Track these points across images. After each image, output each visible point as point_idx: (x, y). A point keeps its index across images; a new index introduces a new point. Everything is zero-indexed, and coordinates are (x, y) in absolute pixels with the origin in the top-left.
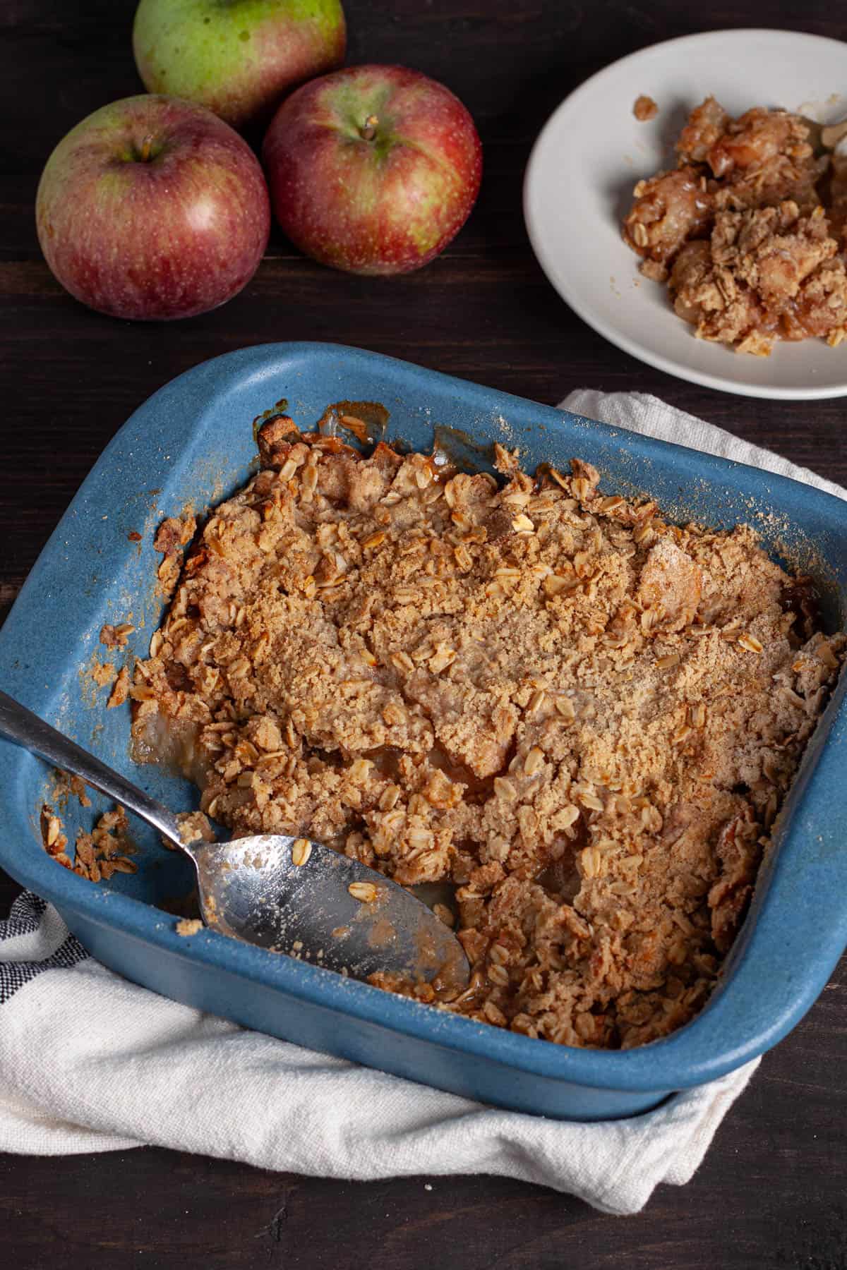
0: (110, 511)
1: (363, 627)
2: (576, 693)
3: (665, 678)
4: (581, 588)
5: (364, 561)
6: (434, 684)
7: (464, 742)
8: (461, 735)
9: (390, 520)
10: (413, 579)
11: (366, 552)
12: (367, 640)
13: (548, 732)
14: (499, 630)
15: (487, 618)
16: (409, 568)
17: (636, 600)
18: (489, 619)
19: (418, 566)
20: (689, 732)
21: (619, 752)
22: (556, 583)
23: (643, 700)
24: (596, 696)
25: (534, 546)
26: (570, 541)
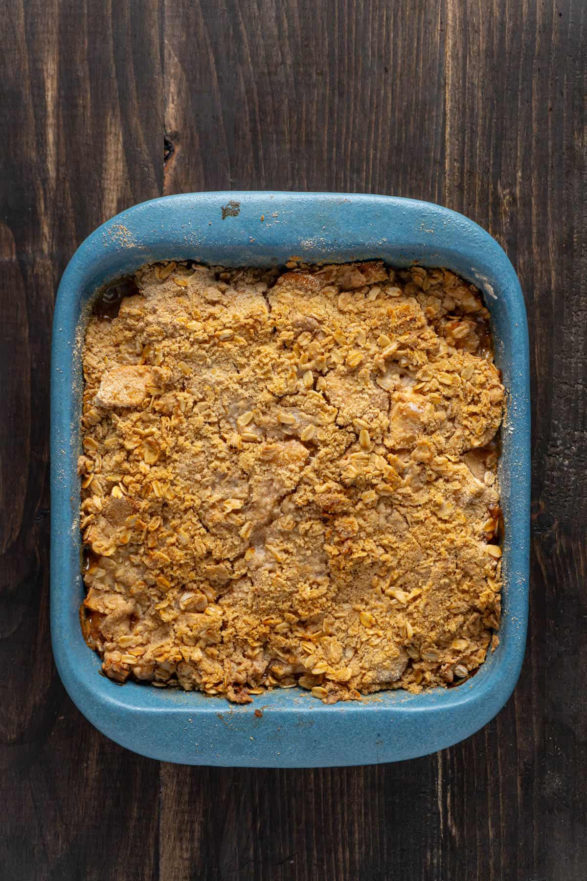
0: (245, 738)
1: (229, 565)
2: (231, 416)
3: (201, 363)
4: (150, 439)
5: (178, 583)
6: (255, 505)
7: (291, 471)
8: (288, 474)
9: (140, 581)
10: (185, 547)
11: (173, 585)
12: (237, 559)
13: (270, 422)
14: (197, 482)
15: (190, 492)
16: (179, 554)
18: (191, 490)
19: (174, 548)
20: (237, 337)
21: (269, 375)
22: (149, 457)
23: (222, 374)
24: (230, 403)
25: (128, 479)
26: (119, 457)
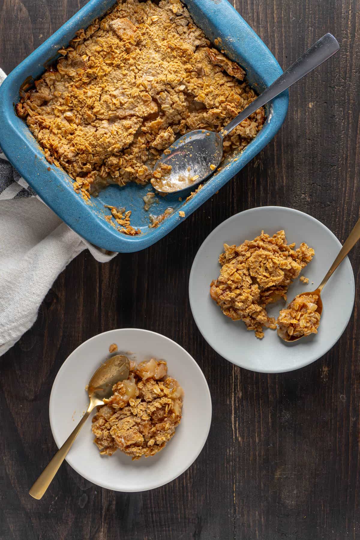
3: (154, 47)
4: (113, 54)
5: (72, 107)
8: (144, 110)
10: (87, 97)
11: (70, 105)
12: (99, 119)
16: (82, 97)
17: (125, 41)
23: (158, 57)
